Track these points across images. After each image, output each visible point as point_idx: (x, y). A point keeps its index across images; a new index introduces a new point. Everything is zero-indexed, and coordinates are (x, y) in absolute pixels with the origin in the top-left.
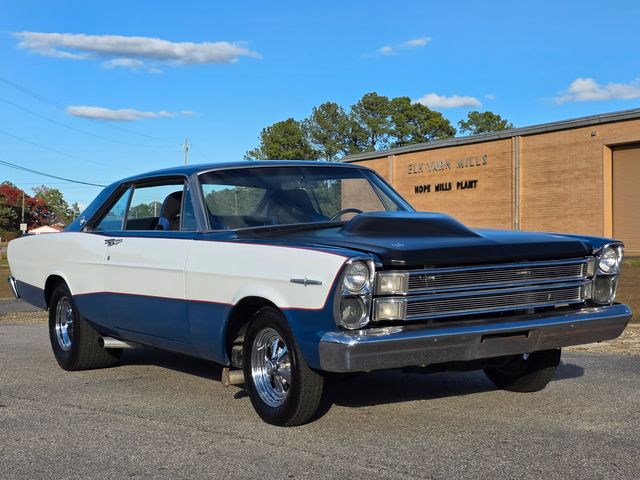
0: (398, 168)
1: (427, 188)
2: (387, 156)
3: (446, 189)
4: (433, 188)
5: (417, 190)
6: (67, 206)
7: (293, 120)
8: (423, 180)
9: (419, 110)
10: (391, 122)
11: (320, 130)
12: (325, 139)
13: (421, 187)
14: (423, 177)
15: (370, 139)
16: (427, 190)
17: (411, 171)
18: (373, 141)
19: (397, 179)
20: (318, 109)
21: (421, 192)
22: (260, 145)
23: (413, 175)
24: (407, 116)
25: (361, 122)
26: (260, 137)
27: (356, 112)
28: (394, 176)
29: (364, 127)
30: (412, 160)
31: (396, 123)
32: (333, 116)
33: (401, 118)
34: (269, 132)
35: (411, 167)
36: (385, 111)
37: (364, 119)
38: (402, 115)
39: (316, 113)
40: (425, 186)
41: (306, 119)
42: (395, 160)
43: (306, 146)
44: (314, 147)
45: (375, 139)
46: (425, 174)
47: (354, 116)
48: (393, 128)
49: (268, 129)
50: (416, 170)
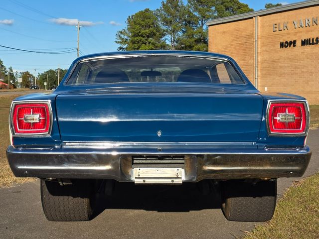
0: (263, 26)
1: (293, 43)
2: (252, 18)
3: (313, 44)
4: (299, 43)
5: (282, 45)
6: (5, 69)
7: (148, 9)
8: (289, 36)
9: (233, 3)
10: (215, 11)
11: (167, 16)
12: (171, 21)
13: (286, 42)
14: (289, 34)
15: (200, 22)
16: (292, 45)
17: (275, 29)
18: (202, 23)
19: (262, 37)
20: (165, 3)
21: (286, 47)
22: (127, 27)
23: (278, 32)
24: (225, 6)
25: (194, 11)
26: (127, 22)
27: (191, 4)
28: (259, 34)
29: (196, 14)
30: (277, 20)
31: (218, 11)
32: (176, 7)
33: (221, 8)
34: (132, 19)
35: (276, 26)
36: (210, 4)
37: (196, 9)
38: (222, 6)
39: (164, 5)
40: (291, 42)
41: (157, 9)
42: (259, 21)
43: (158, 27)
44: (163, 27)
45: (204, 22)
46: (290, 31)
47: (190, 7)
48: (216, 14)
49: (132, 17)
50: (282, 28)
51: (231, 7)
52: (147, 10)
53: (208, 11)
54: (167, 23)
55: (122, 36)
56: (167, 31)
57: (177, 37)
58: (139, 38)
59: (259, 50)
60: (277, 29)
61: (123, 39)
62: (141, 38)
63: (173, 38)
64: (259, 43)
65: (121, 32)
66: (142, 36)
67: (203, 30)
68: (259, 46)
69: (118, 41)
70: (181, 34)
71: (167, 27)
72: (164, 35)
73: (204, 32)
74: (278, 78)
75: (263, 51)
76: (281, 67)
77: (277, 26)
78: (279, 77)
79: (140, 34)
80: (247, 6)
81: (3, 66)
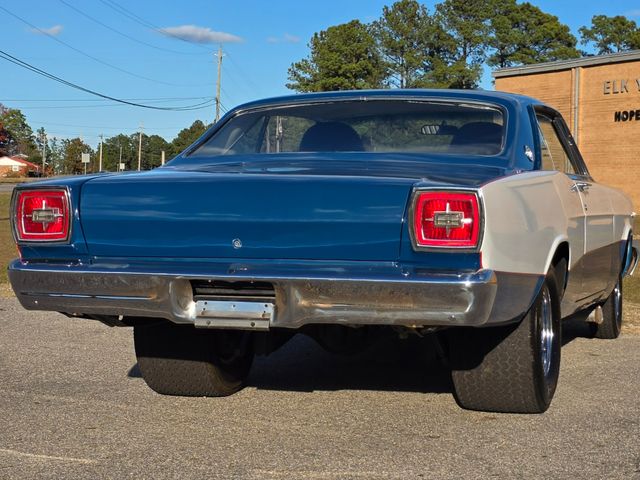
0: (587, 85)
1: (636, 115)
5: (618, 117)
6: (31, 132)
7: (357, 22)
8: (629, 103)
9: (528, 12)
10: (491, 27)
11: (393, 36)
12: (402, 48)
13: (625, 113)
14: (629, 99)
15: (460, 49)
16: (634, 118)
17: (608, 91)
18: (465, 52)
19: (586, 102)
20: (390, 9)
21: (624, 120)
22: (311, 55)
23: (612, 95)
24: (512, 19)
25: (449, 27)
26: (311, 45)
27: (443, 13)
28: (581, 97)
29: (452, 33)
30: (610, 75)
31: (497, 28)
32: (412, 18)
33: (504, 22)
34: (322, 39)
35: (609, 85)
36: (482, 13)
37: (453, 23)
38: (506, 18)
39: (387, 14)
40: (632, 112)
41: (375, 22)
42: (582, 75)
43: (376, 58)
44: (386, 59)
45: (468, 50)
46: (631, 95)
47: (440, 19)
48: (493, 35)
49: (321, 35)
50: (618, 89)
51: (523, 20)
52: (355, 24)
53: (478, 28)
54: (394, 49)
55: (300, 73)
56: (394, 67)
57: (413, 79)
58: (338, 80)
59: (581, 123)
60: (611, 91)
61: (302, 80)
62: (342, 79)
63: (405, 82)
64: (581, 112)
65: (299, 66)
66: (344, 75)
67: (465, 65)
68: (580, 117)
69: (292, 83)
70: (422, 73)
71: (393, 57)
72: (388, 75)
73: (468, 71)
74: (611, 170)
75: (587, 125)
76: (615, 153)
77: (611, 85)
78: (613, 168)
79: (340, 72)
80: (555, 19)
81: (24, 125)
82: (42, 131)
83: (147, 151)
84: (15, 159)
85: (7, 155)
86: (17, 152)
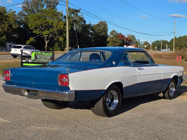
81: (135, 39)
82: (139, 40)
83: (163, 44)
84: (132, 46)
85: (131, 45)
86: (133, 44)
